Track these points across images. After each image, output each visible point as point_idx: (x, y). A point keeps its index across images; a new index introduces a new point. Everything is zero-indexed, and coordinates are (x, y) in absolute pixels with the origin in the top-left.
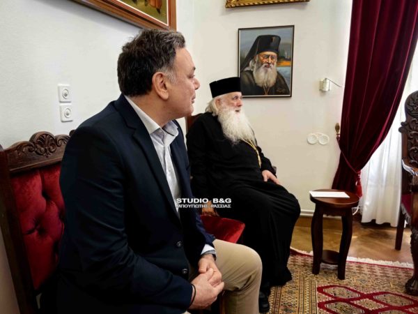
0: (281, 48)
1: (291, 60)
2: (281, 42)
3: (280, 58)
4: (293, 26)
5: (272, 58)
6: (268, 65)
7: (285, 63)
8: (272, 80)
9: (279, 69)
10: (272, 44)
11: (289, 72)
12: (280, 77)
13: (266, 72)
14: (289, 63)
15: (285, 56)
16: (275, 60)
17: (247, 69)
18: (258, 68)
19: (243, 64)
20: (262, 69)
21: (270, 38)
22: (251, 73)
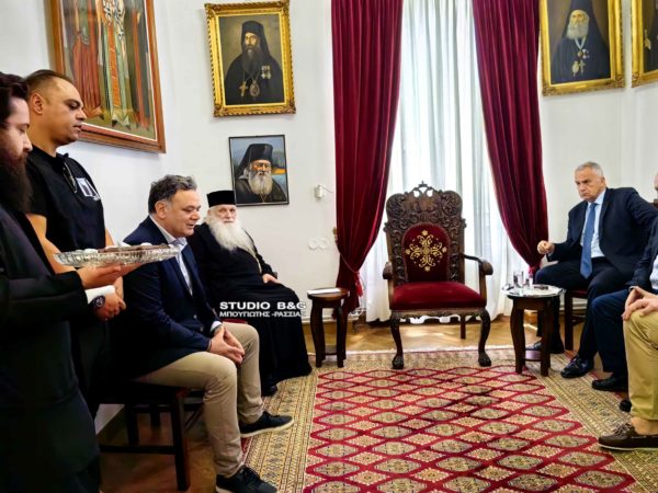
0: (273, 156)
1: (285, 168)
2: (274, 150)
3: (274, 166)
4: (283, 136)
5: (266, 166)
6: (263, 173)
7: (279, 171)
8: (268, 188)
9: (274, 176)
10: (265, 153)
11: (284, 180)
14: (283, 171)
15: (278, 164)
16: (269, 168)
17: (242, 177)
18: (253, 176)
19: (237, 172)
20: (257, 177)
21: (262, 146)
22: (246, 180)
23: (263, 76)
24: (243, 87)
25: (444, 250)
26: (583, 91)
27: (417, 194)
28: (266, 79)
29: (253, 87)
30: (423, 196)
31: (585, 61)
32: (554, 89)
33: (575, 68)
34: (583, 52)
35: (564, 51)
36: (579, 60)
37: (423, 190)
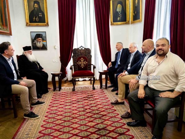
1: (46, 40)
4: (45, 32)
5: (41, 40)
6: (40, 42)
7: (44, 41)
9: (43, 43)
10: (41, 36)
11: (46, 44)
12: (43, 45)
13: (40, 43)
14: (46, 41)
15: (44, 39)
16: (42, 40)
17: (34, 42)
18: (37, 42)
19: (33, 41)
20: (38, 43)
21: (40, 35)
22: (35, 43)
23: (40, 16)
24: (34, 18)
25: (87, 63)
26: (120, 25)
27: (80, 49)
28: (41, 16)
29: (37, 19)
31: (121, 17)
32: (113, 24)
33: (118, 19)
34: (120, 15)
35: (116, 14)
36: (119, 17)
37: (82, 48)
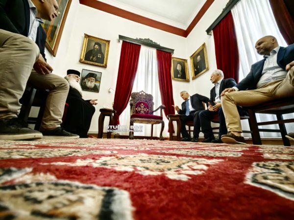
5: (94, 80)
8: (93, 86)
17: (84, 81)
18: (88, 82)
27: (140, 93)
30: (142, 94)
37: (142, 93)
